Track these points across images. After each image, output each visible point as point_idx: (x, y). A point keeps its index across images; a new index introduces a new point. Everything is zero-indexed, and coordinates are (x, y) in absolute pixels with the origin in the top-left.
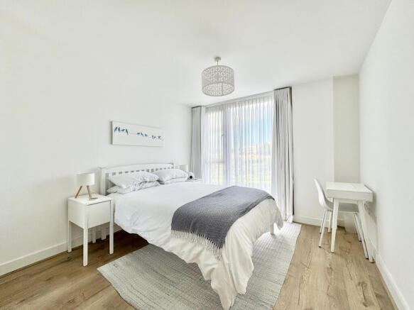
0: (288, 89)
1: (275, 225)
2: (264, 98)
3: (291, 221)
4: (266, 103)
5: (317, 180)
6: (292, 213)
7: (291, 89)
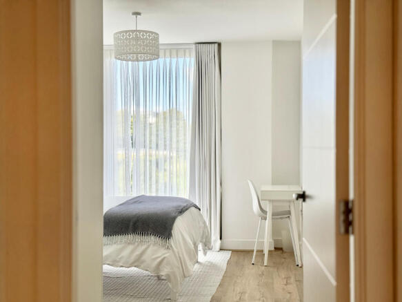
0: (216, 45)
1: (200, 247)
2: (177, 50)
3: (218, 248)
4: (181, 60)
5: (251, 181)
6: (219, 237)
7: (219, 45)
